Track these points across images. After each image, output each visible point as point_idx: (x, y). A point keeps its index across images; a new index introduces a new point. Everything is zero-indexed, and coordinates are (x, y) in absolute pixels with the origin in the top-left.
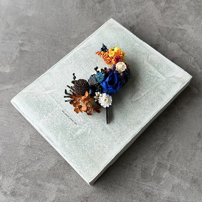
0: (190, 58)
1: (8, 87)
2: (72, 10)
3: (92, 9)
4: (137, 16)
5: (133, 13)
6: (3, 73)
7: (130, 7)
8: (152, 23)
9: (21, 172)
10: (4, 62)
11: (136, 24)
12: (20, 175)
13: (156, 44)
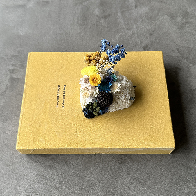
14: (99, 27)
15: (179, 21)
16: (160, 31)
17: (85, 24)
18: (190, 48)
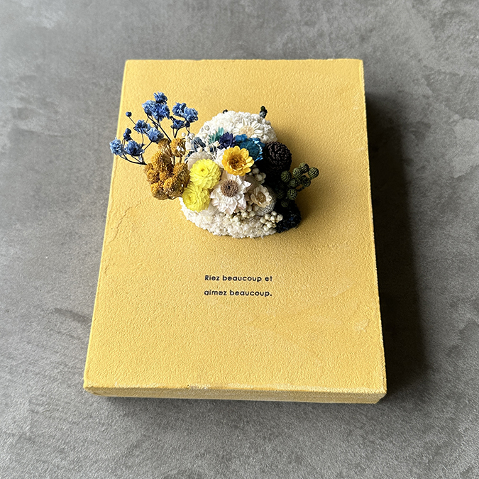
14: (237, 14)
15: (436, 8)
16: (388, 31)
17: (202, 8)
18: (458, 75)
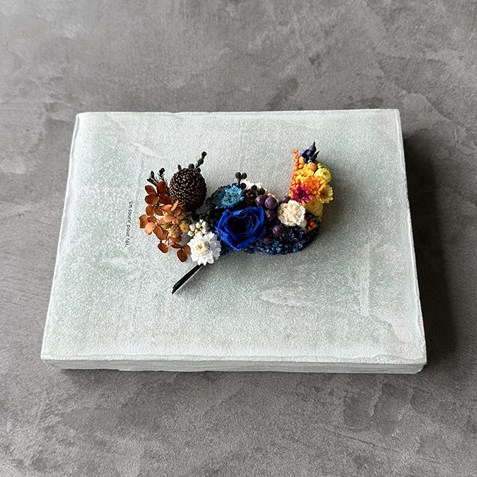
0: (458, 131)
1: (22, 209)
2: (169, 21)
3: (219, 17)
4: (326, 31)
5: (317, 25)
6: (10, 175)
7: (309, 9)
8: (362, 47)
9: (57, 412)
10: (11, 150)
11: (325, 51)
12: (53, 420)
13: (373, 98)
